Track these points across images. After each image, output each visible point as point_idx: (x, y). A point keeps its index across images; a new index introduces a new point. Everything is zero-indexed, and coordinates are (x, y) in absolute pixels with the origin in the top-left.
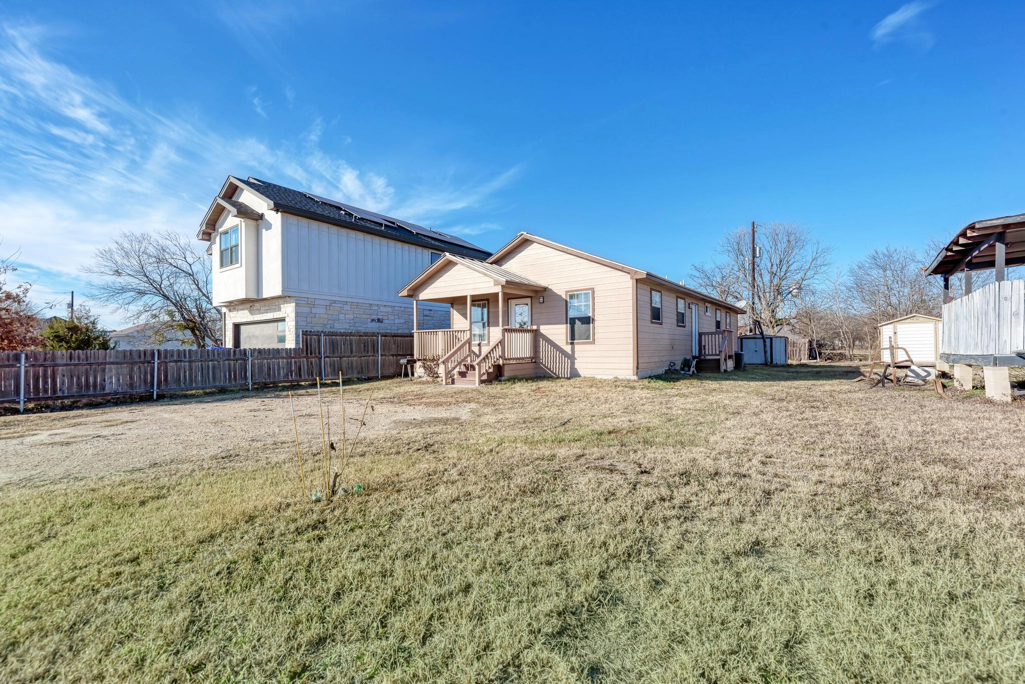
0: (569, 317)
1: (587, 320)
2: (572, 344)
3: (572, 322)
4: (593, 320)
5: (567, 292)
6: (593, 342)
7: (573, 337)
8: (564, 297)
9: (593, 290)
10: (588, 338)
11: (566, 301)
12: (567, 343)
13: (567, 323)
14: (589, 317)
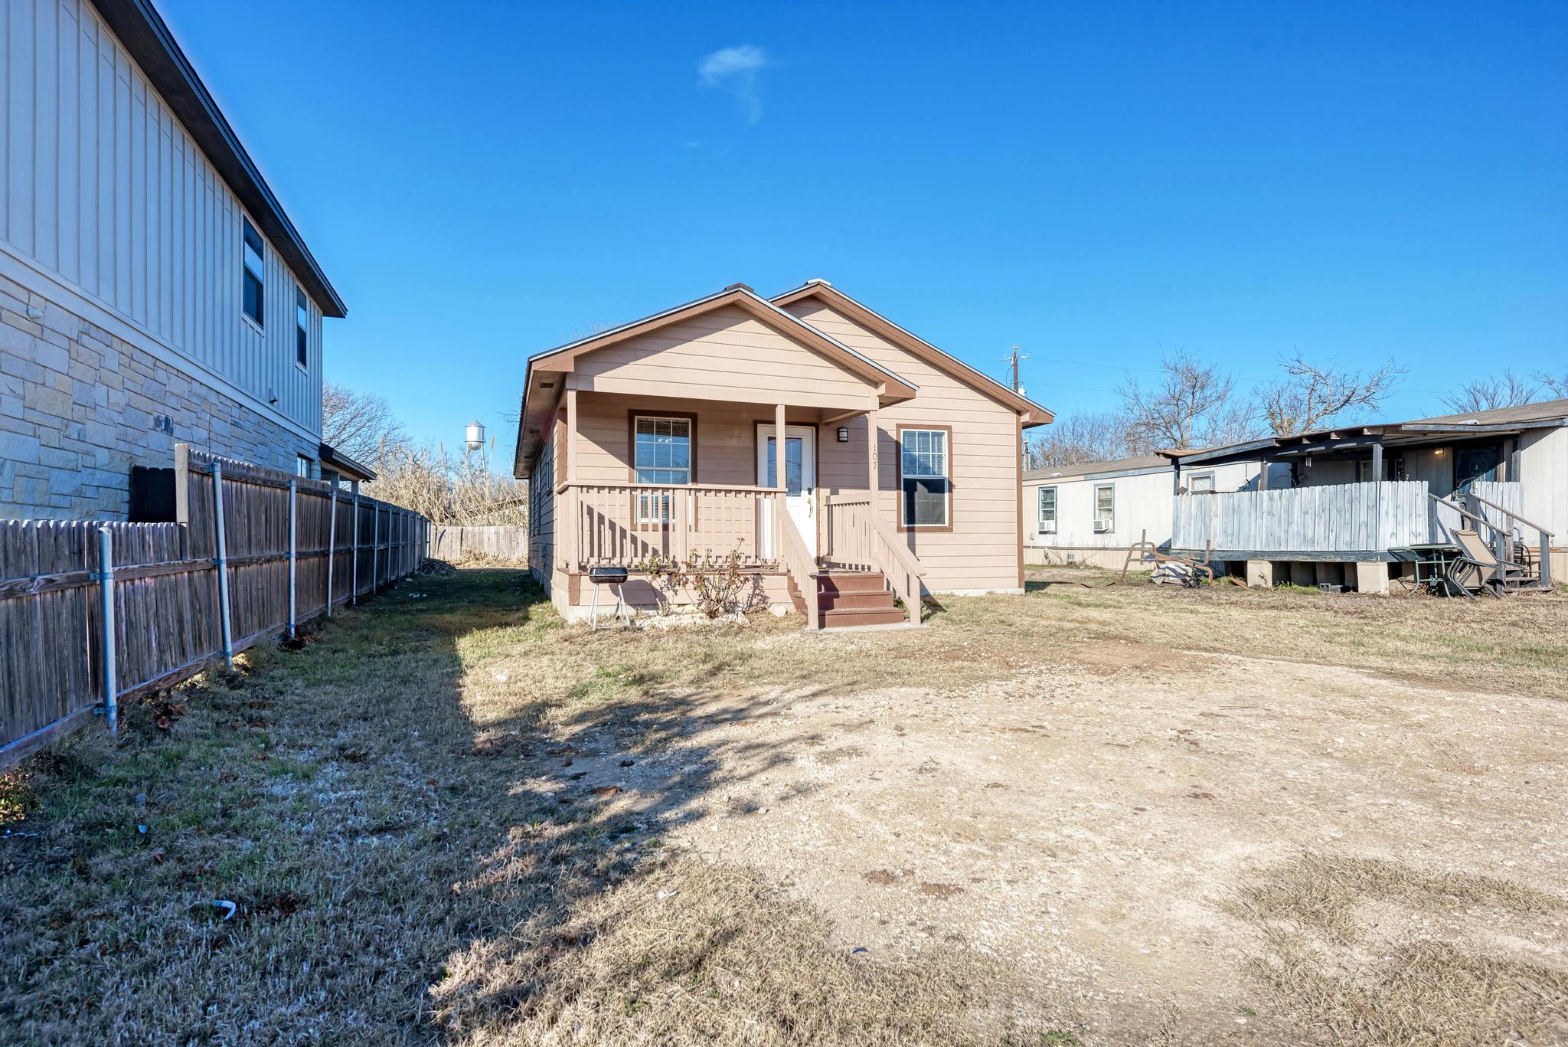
0: (903, 476)
1: (937, 486)
2: (911, 530)
3: (910, 487)
4: (951, 485)
5: (899, 426)
6: (950, 529)
7: (911, 518)
8: (893, 435)
9: (949, 428)
10: (940, 519)
11: (898, 444)
12: (899, 530)
13: (898, 488)
14: (943, 481)
